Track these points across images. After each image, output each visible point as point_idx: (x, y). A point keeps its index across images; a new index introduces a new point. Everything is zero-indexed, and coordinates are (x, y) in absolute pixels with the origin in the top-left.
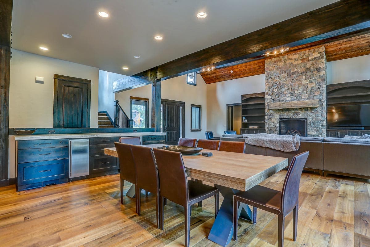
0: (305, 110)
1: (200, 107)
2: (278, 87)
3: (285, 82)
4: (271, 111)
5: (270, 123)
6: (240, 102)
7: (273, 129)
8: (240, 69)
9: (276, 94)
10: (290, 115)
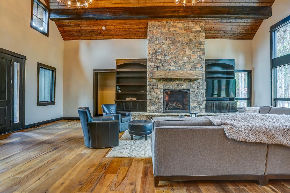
0: (188, 81)
1: (53, 70)
2: (162, 55)
3: (169, 50)
4: (154, 81)
5: (153, 94)
6: (114, 68)
7: (157, 101)
8: (115, 26)
9: (159, 61)
10: (173, 86)
